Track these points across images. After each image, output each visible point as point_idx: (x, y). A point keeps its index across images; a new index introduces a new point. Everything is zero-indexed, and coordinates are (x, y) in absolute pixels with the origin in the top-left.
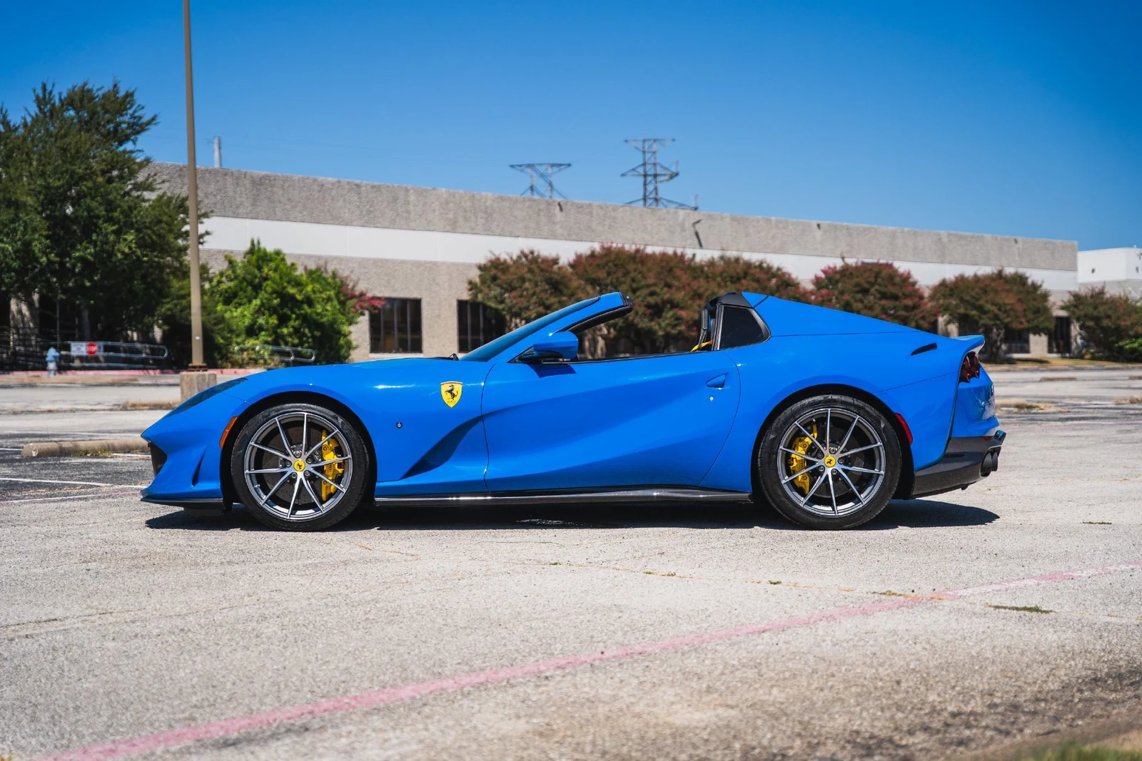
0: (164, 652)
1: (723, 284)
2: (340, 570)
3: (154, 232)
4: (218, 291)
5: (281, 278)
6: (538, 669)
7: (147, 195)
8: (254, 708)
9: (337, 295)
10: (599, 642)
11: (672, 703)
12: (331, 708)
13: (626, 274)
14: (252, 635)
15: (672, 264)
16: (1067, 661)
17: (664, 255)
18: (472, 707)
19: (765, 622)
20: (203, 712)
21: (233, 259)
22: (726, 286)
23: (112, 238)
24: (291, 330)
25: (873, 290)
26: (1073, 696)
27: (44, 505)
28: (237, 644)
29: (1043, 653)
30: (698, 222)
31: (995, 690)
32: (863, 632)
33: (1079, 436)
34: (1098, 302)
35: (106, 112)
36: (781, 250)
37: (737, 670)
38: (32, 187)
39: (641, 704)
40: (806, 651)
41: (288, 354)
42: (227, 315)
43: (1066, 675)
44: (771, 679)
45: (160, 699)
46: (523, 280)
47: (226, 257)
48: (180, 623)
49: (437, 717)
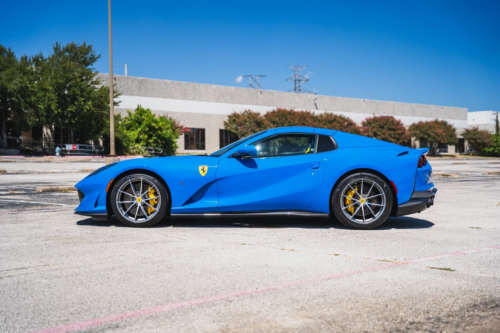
0: (66, 285)
1: (325, 124)
2: (152, 246)
3: (99, 101)
4: (124, 125)
5: (149, 120)
6: (227, 296)
7: (96, 86)
8: (97, 315)
9: (172, 127)
10: (256, 283)
11: (284, 315)
12: (131, 316)
13: (287, 119)
14: (106, 277)
15: (305, 116)
16: (462, 296)
17: (302, 112)
18: (194, 316)
19: (330, 274)
20: (73, 317)
21: (130, 112)
22: (327, 125)
23: (82, 103)
24: (153, 140)
25: (385, 127)
26: (465, 314)
27: (38, 213)
28: (99, 281)
29: (452, 292)
30: (316, 99)
31: (430, 310)
32: (373, 279)
33: (468, 188)
34: (476, 132)
35: (81, 53)
36: (349, 111)
37: (315, 298)
38: (52, 83)
39: (270, 315)
40: (347, 289)
41: (152, 150)
42: (128, 134)
43: (462, 303)
44: (330, 303)
45: (57, 309)
46: (246, 121)
47: (127, 111)
48: (76, 270)
49: (178, 321)
